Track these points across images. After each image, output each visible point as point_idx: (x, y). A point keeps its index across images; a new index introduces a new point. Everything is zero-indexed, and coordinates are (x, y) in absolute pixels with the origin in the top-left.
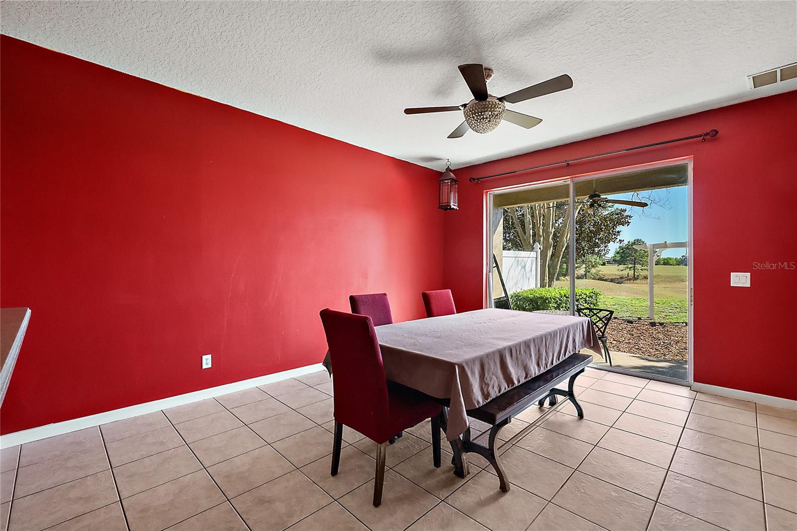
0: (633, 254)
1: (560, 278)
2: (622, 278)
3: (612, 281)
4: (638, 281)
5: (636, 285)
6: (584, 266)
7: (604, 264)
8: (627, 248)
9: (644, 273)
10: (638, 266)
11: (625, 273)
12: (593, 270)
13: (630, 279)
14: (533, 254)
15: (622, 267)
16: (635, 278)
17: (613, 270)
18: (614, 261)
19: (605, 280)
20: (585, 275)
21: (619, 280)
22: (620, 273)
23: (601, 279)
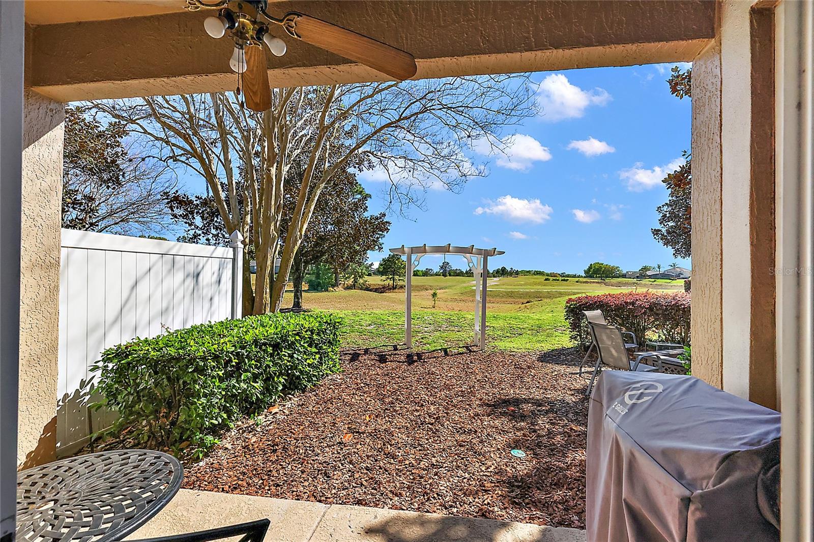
0: (393, 266)
1: (329, 289)
2: (384, 288)
3: (376, 290)
4: (396, 290)
5: (394, 294)
6: (353, 276)
7: (369, 275)
8: (388, 261)
9: (401, 283)
10: (397, 277)
11: (386, 283)
12: (361, 281)
13: (390, 289)
14: (223, 251)
15: (384, 277)
16: (394, 288)
17: (376, 281)
18: (379, 272)
19: (371, 290)
20: (354, 285)
21: (381, 290)
22: (383, 283)
23: (367, 289)
